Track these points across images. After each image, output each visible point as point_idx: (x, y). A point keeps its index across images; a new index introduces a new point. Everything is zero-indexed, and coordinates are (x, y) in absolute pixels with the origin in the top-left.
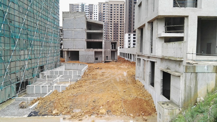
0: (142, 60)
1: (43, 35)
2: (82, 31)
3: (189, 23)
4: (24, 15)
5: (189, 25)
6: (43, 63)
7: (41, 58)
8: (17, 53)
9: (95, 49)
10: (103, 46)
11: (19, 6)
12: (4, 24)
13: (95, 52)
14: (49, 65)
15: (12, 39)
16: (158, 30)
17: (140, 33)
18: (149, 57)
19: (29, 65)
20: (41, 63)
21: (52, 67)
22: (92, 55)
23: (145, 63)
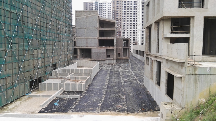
0: (150, 59)
1: (56, 35)
2: (94, 29)
3: (195, 23)
4: (37, 16)
5: (195, 26)
6: (56, 62)
7: (54, 57)
8: (30, 53)
9: (107, 47)
10: (115, 44)
11: (32, 8)
12: (17, 26)
13: (107, 50)
14: (62, 63)
15: (26, 39)
16: (163, 30)
17: (149, 32)
18: (156, 57)
19: (42, 63)
20: (54, 61)
21: (65, 64)
22: (104, 53)
23: (153, 62)
